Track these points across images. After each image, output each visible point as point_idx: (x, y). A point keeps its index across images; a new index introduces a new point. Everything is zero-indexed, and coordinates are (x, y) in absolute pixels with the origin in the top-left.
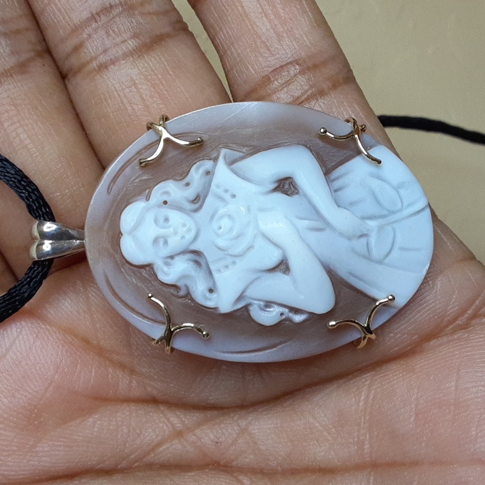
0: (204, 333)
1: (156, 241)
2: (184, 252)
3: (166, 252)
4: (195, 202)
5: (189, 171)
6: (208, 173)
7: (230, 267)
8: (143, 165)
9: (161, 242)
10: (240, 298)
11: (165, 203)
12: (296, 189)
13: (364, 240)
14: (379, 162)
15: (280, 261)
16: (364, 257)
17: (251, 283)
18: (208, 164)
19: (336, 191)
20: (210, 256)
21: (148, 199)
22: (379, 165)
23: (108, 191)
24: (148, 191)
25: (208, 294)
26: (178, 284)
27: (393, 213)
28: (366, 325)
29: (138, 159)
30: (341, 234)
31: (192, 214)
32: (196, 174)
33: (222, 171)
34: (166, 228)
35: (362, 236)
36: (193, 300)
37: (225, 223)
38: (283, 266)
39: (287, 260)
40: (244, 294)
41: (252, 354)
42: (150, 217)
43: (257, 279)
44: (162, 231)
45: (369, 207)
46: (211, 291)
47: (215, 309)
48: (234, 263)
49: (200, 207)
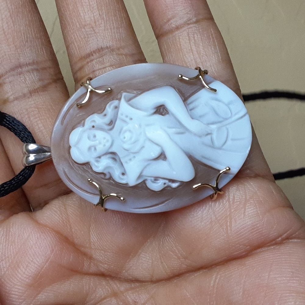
0: (122, 198)
1: (90, 148)
2: (106, 154)
3: (96, 154)
4: (110, 124)
5: (105, 108)
6: (116, 107)
7: (132, 159)
8: (79, 106)
9: (93, 149)
10: (140, 176)
11: (93, 127)
12: (167, 111)
13: (209, 137)
14: (215, 90)
15: (160, 154)
16: (210, 146)
17: (145, 167)
18: (115, 103)
19: (191, 110)
20: (121, 154)
21: (83, 125)
22: (216, 92)
23: (61, 123)
24: (83, 121)
25: (122, 177)
26: (105, 172)
27: (226, 119)
28: (215, 186)
29: (76, 104)
30: (195, 134)
31: (109, 132)
32: (109, 109)
33: (124, 105)
34: (95, 141)
35: (208, 134)
36: (114, 180)
37: (127, 135)
38: (162, 156)
39: (164, 152)
40: (142, 174)
41: (151, 208)
42: (85, 136)
43: (148, 165)
44: (92, 143)
45: (211, 117)
46: (123, 174)
47: (127, 184)
48: (134, 157)
49: (113, 127)
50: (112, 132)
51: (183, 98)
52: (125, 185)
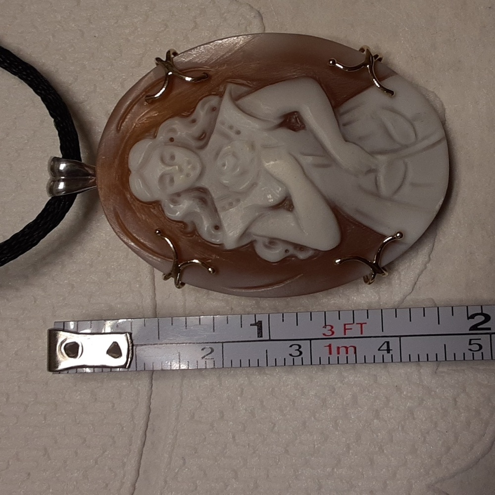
0: (211, 270)
1: (162, 178)
2: (190, 189)
3: (171, 190)
4: (201, 139)
5: (195, 107)
6: (214, 109)
7: (234, 204)
8: (150, 101)
9: (167, 180)
10: (245, 234)
11: (172, 140)
12: (302, 123)
13: (372, 176)
14: (392, 93)
15: (284, 198)
16: (372, 194)
17: (254, 221)
18: (213, 101)
19: (344, 125)
20: (215, 193)
21: (155, 137)
22: (393, 96)
23: (117, 129)
24: (155, 128)
25: (214, 232)
26: (185, 221)
28: (374, 262)
29: (145, 97)
30: (347, 171)
31: (198, 151)
33: (227, 107)
34: (172, 166)
35: (370, 171)
37: (229, 160)
38: (286, 203)
39: (290, 196)
40: (249, 231)
41: (260, 290)
42: (156, 155)
43: (260, 216)
44: (167, 169)
46: (217, 228)
47: (221, 245)
48: (238, 201)
49: (206, 144)
50: (202, 153)
51: (333, 103)
52: (218, 246)
